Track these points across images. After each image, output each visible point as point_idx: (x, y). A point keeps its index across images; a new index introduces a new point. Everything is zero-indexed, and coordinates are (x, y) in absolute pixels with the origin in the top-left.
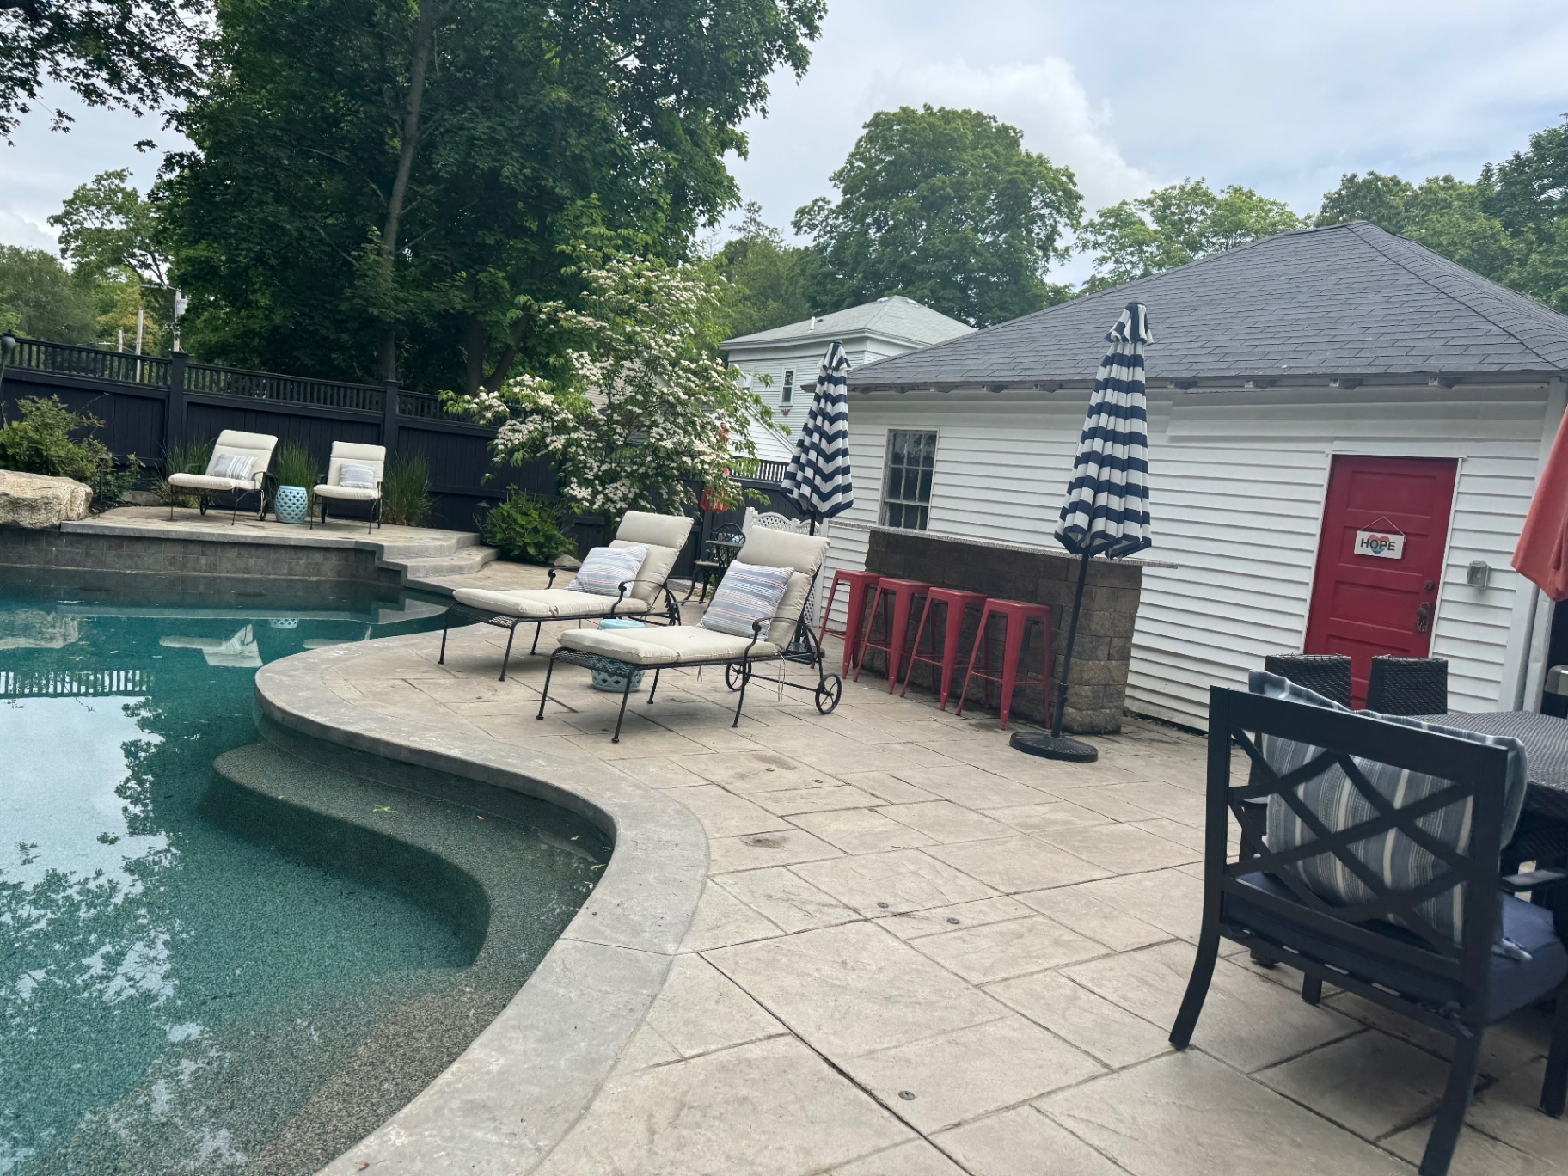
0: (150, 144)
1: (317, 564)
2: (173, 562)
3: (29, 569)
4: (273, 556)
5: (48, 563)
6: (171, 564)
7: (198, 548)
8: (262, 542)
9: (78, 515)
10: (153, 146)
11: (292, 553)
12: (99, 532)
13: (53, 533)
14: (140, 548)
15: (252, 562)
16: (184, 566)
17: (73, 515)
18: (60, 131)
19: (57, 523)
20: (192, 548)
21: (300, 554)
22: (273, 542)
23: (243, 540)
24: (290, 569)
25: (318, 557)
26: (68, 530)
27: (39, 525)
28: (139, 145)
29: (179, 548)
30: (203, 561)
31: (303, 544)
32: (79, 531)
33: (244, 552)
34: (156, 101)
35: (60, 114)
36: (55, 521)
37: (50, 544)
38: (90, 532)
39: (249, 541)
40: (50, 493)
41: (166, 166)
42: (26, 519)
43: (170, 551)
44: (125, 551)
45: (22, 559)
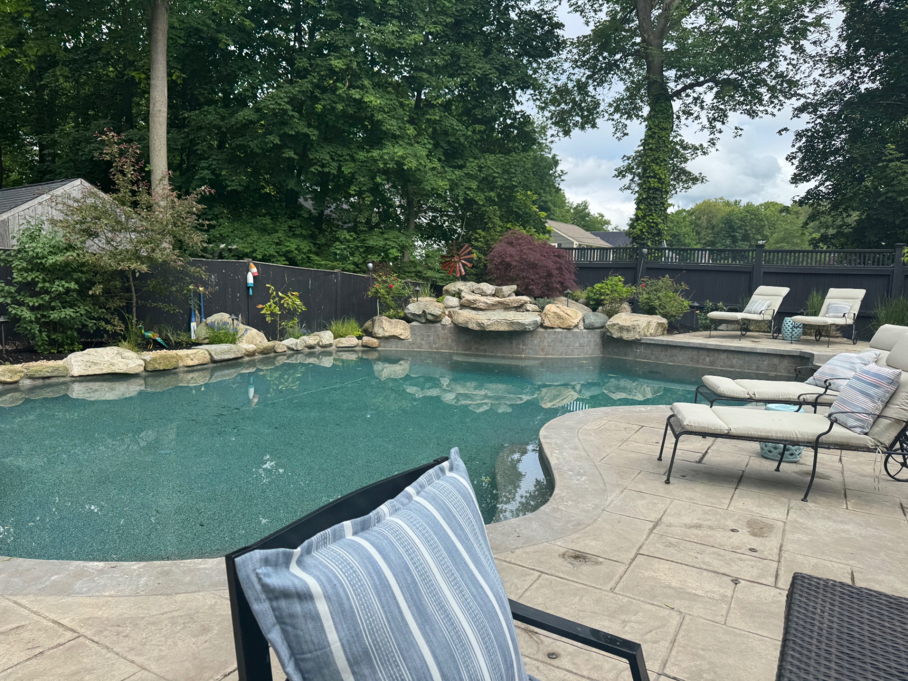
0: (786, 129)
1: (775, 365)
2: (692, 360)
3: (629, 360)
4: (747, 358)
5: (636, 357)
6: (691, 361)
7: (705, 353)
8: (740, 350)
9: (651, 334)
10: (788, 130)
11: (759, 358)
12: (657, 343)
13: (636, 343)
14: (675, 351)
15: (735, 361)
16: (698, 362)
17: (648, 334)
18: (738, 137)
19: (639, 338)
20: (702, 352)
21: (764, 358)
22: (747, 350)
23: (729, 349)
24: (758, 367)
25: (776, 361)
26: (644, 341)
27: (630, 339)
28: (780, 132)
29: (695, 352)
30: (708, 359)
31: (765, 352)
32: (648, 342)
33: (731, 356)
34: (782, 105)
35: (736, 128)
36: (637, 337)
37: (637, 348)
38: (653, 342)
39: (733, 349)
40: (635, 323)
41: (797, 139)
42: (626, 336)
43: (690, 353)
44: (669, 353)
45: (626, 355)
